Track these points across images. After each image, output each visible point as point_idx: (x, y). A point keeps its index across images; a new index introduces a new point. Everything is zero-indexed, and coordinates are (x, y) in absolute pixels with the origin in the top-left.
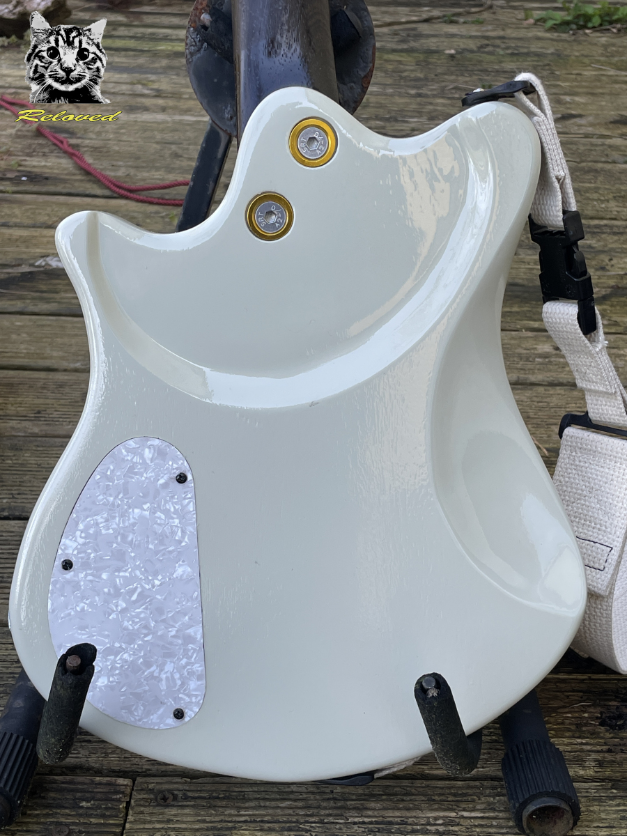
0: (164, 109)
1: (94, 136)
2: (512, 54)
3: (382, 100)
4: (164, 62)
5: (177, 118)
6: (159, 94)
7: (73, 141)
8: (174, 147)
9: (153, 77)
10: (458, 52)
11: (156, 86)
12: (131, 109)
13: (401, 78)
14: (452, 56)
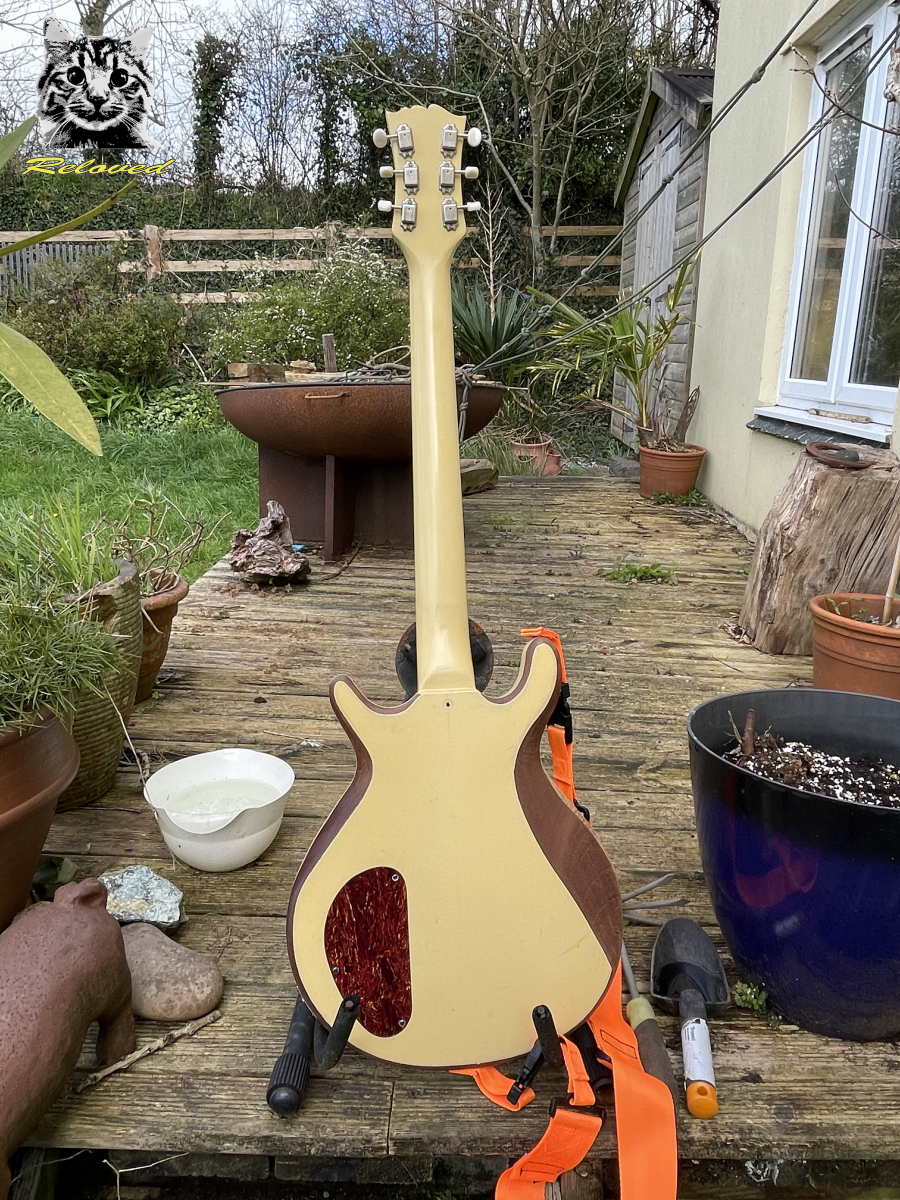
0: (372, 635)
1: (329, 654)
2: (591, 597)
3: (510, 628)
4: (370, 602)
5: (381, 641)
6: (368, 625)
7: (317, 658)
8: (381, 662)
9: (364, 613)
10: (556, 596)
11: (365, 619)
12: (352, 635)
13: (522, 614)
14: (552, 598)
